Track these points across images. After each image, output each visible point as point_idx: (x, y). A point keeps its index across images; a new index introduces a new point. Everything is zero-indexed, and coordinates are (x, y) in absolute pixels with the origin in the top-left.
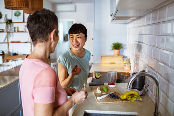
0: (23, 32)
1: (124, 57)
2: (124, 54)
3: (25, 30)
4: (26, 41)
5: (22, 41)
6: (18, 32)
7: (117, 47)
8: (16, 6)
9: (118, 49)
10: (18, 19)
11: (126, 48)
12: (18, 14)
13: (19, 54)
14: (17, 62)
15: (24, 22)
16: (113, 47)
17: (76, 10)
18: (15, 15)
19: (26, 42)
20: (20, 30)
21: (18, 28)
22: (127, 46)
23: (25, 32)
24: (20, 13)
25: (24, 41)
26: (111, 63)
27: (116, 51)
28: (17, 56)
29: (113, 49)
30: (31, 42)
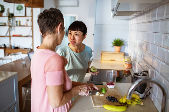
0: (24, 26)
1: (125, 55)
2: (125, 51)
3: (27, 24)
4: (28, 35)
5: (23, 35)
6: (20, 26)
7: (118, 43)
9: (119, 46)
10: (20, 13)
11: (127, 45)
12: (20, 8)
13: (21, 47)
14: (17, 56)
15: (25, 16)
16: (114, 44)
17: (78, 5)
18: (18, 9)
19: (27, 36)
20: (22, 24)
21: (20, 22)
22: (128, 43)
23: (27, 26)
24: (22, 7)
25: (26, 35)
26: (112, 60)
27: (117, 48)
28: (18, 49)
29: (114, 46)
30: (32, 36)
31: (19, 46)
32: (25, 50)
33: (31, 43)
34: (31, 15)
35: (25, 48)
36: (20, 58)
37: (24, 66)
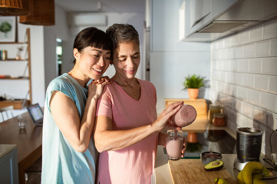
0: (14, 60)
3: (19, 56)
4: (21, 75)
5: (12, 76)
6: (7, 59)
7: (195, 83)
8: (4, 6)
9: (197, 88)
10: (6, 36)
11: (209, 87)
12: (7, 27)
13: (8, 98)
14: (4, 113)
15: (16, 41)
19: (20, 78)
20: (9, 56)
21: (6, 52)
22: (211, 83)
23: (20, 60)
24: (10, 27)
25: (17, 76)
27: (193, 92)
28: (4, 102)
29: (186, 88)
30: (29, 78)
31: (5, 95)
32: (16, 103)
33: (27, 89)
34: (26, 40)
35: (16, 100)
36: (10, 117)
37: (22, 131)
